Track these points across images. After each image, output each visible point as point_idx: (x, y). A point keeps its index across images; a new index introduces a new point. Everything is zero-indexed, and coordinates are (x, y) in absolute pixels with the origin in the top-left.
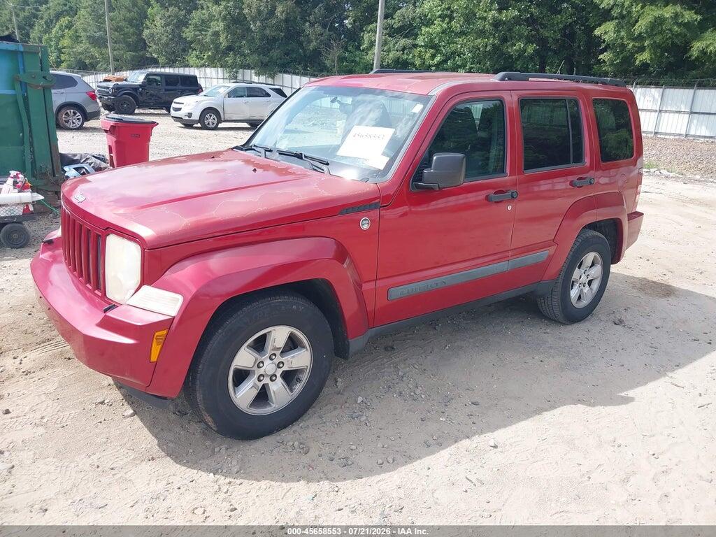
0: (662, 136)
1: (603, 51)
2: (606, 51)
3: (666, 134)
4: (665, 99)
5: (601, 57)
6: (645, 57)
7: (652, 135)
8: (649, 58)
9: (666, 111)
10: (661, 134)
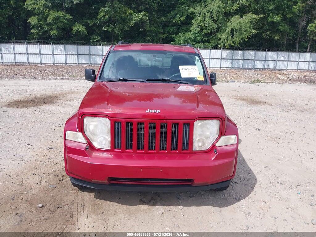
0: (69, 65)
1: (32, 29)
2: (33, 29)
3: (70, 64)
4: (66, 50)
5: (32, 31)
6: (54, 32)
7: (65, 65)
8: (56, 33)
9: (68, 55)
10: (68, 64)
